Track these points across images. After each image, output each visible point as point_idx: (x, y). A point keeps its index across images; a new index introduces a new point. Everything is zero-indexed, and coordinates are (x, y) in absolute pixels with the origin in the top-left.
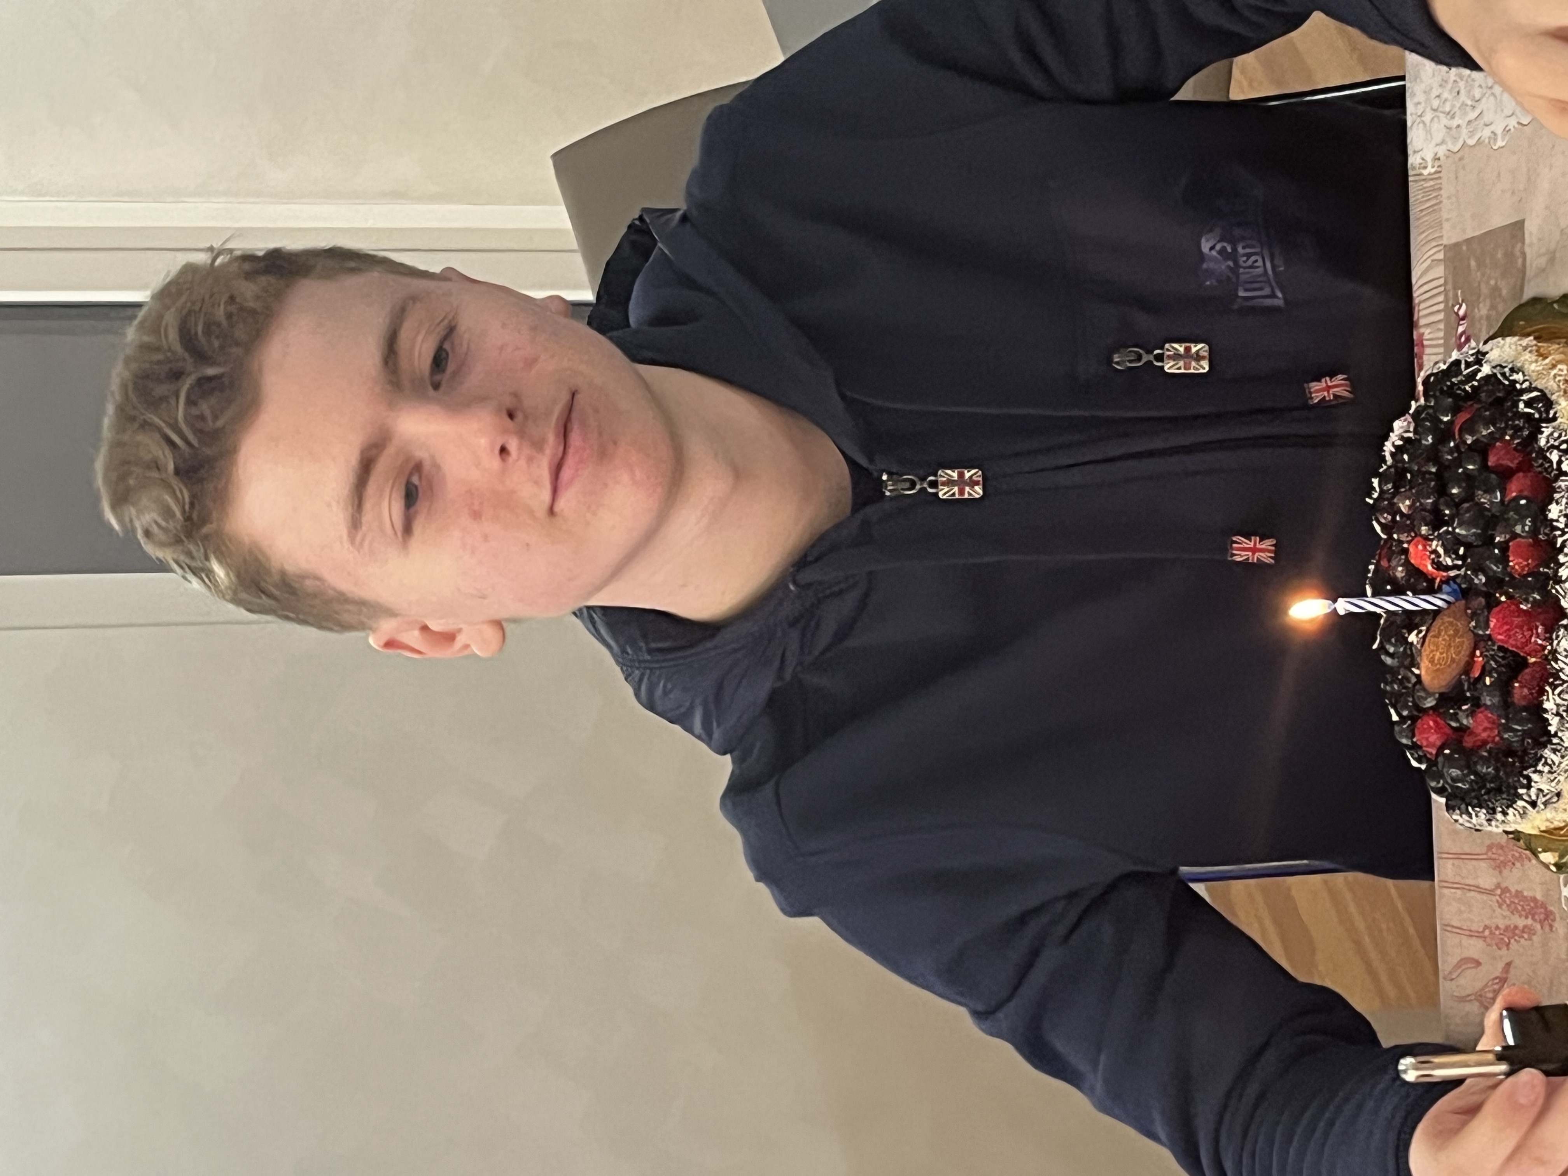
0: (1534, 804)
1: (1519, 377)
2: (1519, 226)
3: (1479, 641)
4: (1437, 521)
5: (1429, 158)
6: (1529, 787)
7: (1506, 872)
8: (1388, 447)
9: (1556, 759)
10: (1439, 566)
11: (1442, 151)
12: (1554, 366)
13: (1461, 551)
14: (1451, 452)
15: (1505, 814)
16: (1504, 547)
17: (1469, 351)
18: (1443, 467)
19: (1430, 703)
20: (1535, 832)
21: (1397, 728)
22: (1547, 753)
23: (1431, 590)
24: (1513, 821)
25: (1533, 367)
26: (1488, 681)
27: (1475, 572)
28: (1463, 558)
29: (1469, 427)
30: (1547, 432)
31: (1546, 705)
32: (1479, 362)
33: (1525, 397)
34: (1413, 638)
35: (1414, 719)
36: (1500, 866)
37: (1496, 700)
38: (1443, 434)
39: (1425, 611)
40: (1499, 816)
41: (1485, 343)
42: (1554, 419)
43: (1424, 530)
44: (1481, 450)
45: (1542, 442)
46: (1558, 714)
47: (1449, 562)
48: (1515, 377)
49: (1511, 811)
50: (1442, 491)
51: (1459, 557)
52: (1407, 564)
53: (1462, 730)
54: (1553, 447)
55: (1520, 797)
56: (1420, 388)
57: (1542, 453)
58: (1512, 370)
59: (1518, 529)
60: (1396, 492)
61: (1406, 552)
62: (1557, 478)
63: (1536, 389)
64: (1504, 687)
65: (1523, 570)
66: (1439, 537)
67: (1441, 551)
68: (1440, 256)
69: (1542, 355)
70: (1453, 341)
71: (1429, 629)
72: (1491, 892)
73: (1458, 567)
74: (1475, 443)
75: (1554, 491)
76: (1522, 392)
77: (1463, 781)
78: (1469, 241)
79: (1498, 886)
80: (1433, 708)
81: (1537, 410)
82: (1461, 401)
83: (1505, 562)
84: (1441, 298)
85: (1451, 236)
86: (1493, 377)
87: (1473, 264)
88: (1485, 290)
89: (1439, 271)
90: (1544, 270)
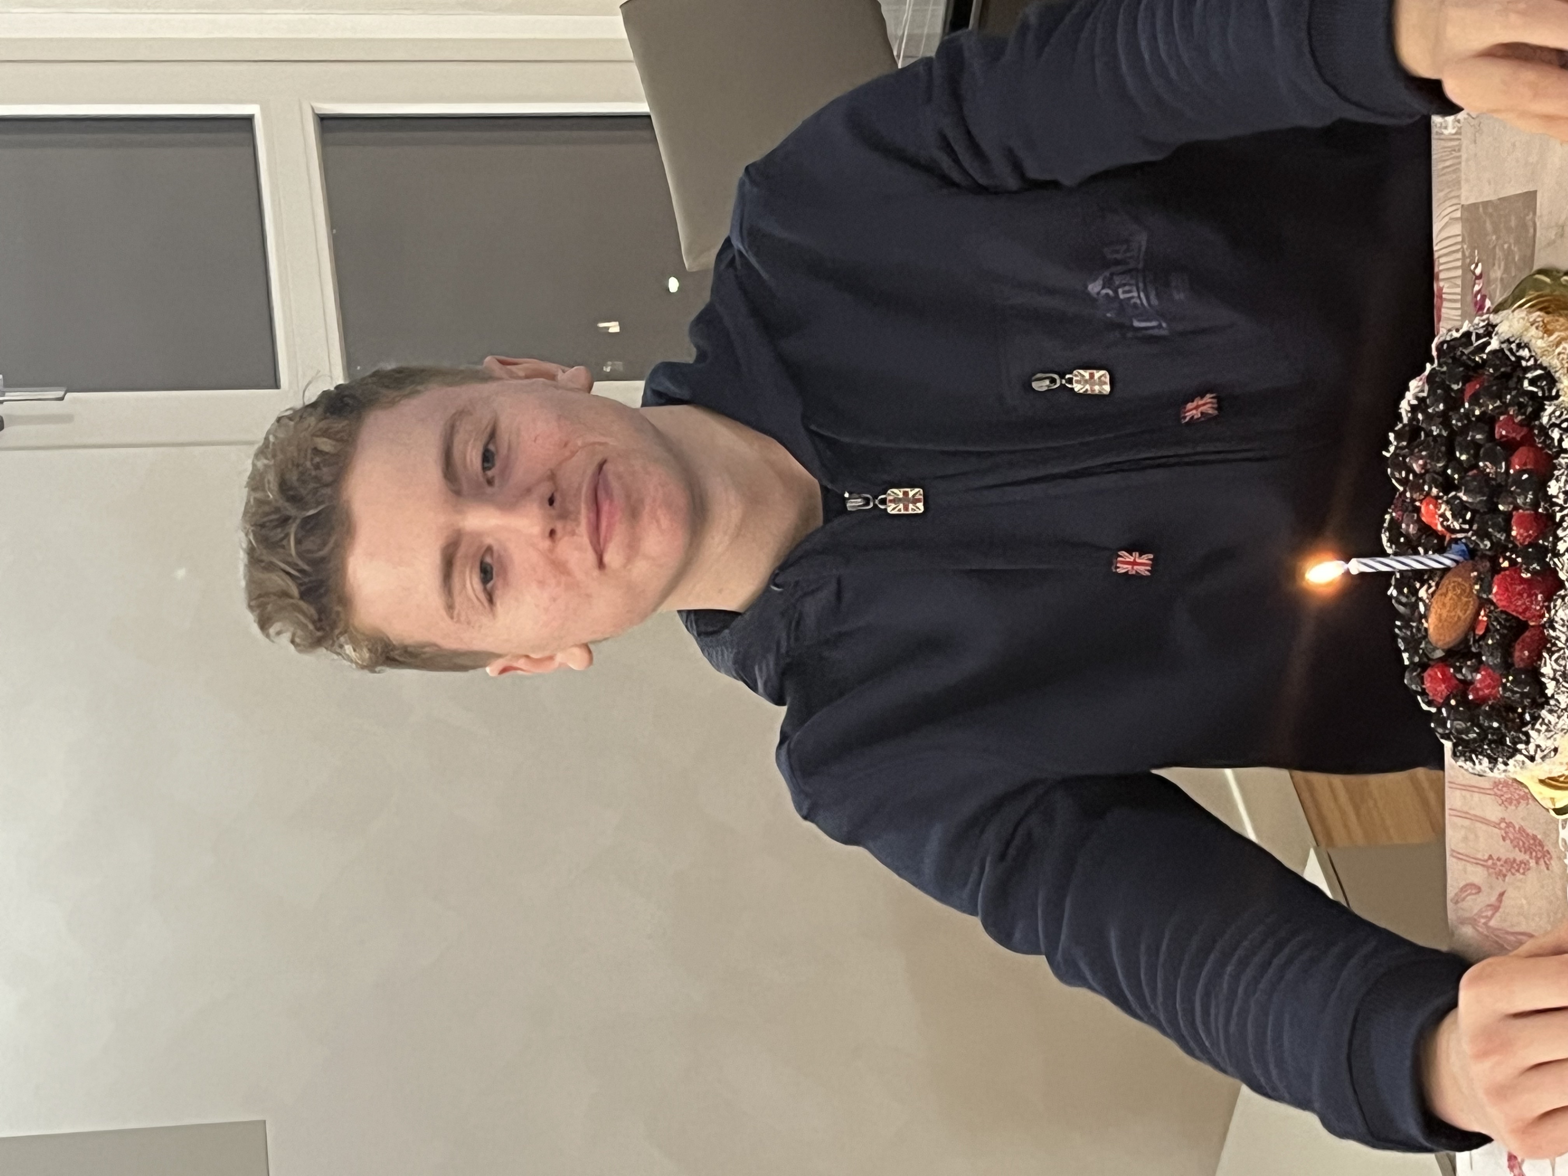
0: (1532, 759)
1: (1525, 353)
2: (1530, 197)
3: (1484, 603)
4: (1447, 486)
6: (1527, 743)
7: (1511, 809)
9: (1552, 718)
10: (1445, 526)
12: (1558, 344)
13: (1468, 516)
14: (1460, 419)
15: (1506, 764)
16: (1508, 516)
17: (1480, 320)
18: (1453, 433)
19: (1439, 654)
22: (1544, 713)
23: (1441, 549)
25: (1540, 343)
26: (1490, 641)
27: (1482, 539)
28: (1470, 522)
30: (1549, 409)
31: (1544, 670)
32: (1489, 334)
33: (1530, 375)
34: (1423, 594)
35: (1424, 667)
37: (1498, 659)
38: (1455, 403)
39: (1434, 570)
40: (1501, 766)
41: (1496, 311)
42: (1557, 396)
43: (1435, 492)
44: (1488, 421)
45: (1545, 420)
46: (1554, 679)
47: (1457, 527)
48: (1521, 353)
49: (1511, 762)
50: (1451, 458)
53: (1467, 684)
54: (1554, 425)
55: (1520, 751)
57: (1544, 431)
58: (1519, 346)
59: (1519, 501)
60: (1410, 451)
61: (1418, 510)
62: (1557, 456)
63: (1541, 367)
64: (1506, 648)
65: (1524, 540)
66: (1447, 502)
67: (1449, 514)
68: (1458, 214)
69: (1548, 332)
70: (1469, 298)
71: (1437, 585)
72: (1496, 825)
73: (1462, 530)
74: (1483, 413)
75: (1555, 467)
76: (1527, 369)
77: (1467, 731)
78: (1486, 204)
79: (1503, 820)
80: (1441, 659)
81: (1542, 388)
82: (1471, 371)
83: (1508, 531)
84: (1459, 255)
85: (1469, 196)
86: (1501, 350)
87: (1489, 226)
88: (1499, 253)
89: (1457, 229)
90: (1551, 243)
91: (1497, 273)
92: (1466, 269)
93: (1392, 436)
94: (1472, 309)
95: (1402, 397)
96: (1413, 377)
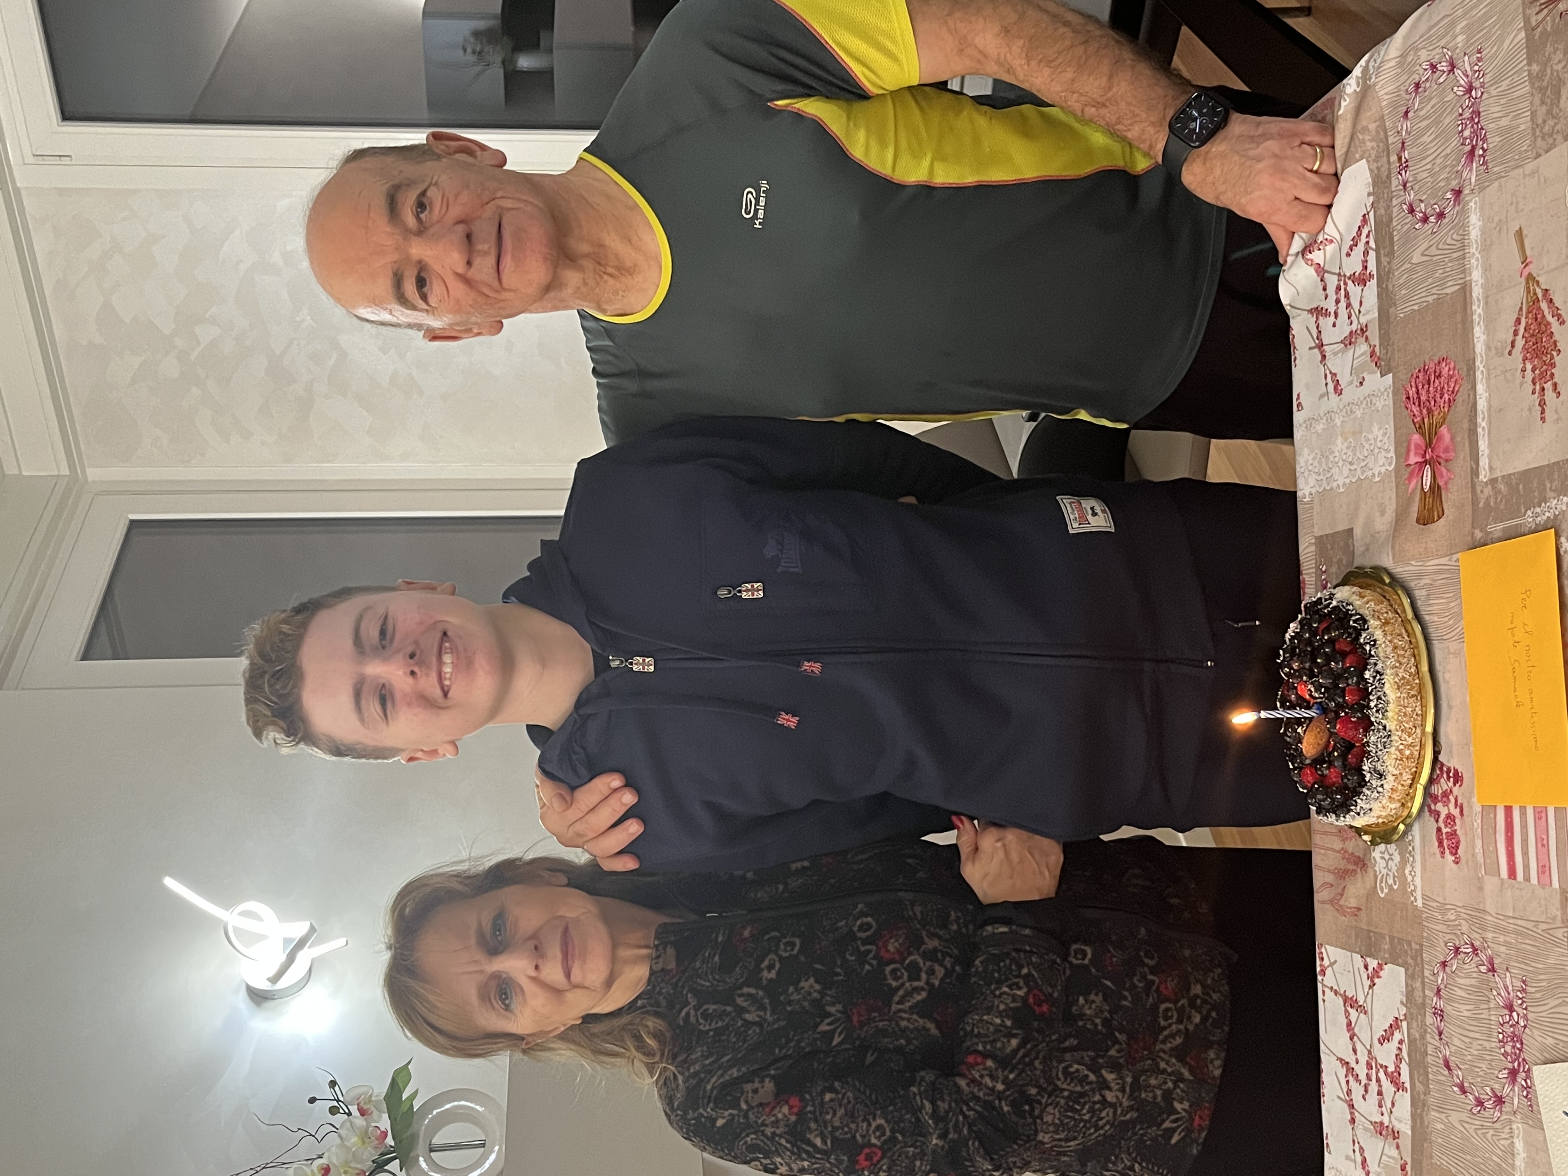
0: (1358, 814)
1: (1350, 607)
2: (1350, 531)
3: (1331, 734)
4: (1311, 675)
5: (1307, 494)
6: (1356, 806)
7: (1347, 843)
8: (1287, 636)
9: (1368, 792)
10: (1311, 695)
11: (1314, 491)
12: (1367, 603)
13: (1323, 690)
14: (1318, 641)
15: (1344, 817)
16: (1343, 690)
17: (1326, 593)
18: (1314, 649)
19: (1308, 762)
20: (1360, 826)
21: (1292, 773)
22: (1364, 790)
23: (1308, 707)
24: (1349, 820)
25: (1358, 603)
26: (1336, 754)
27: (1330, 701)
28: (1323, 694)
29: (1327, 630)
30: (1364, 635)
31: (1364, 768)
32: (1331, 599)
33: (1353, 618)
34: (1299, 730)
35: (1300, 769)
36: (1344, 840)
37: (1340, 763)
38: (1314, 633)
39: (1305, 718)
40: (1342, 819)
41: (1334, 588)
42: (1368, 629)
43: (1305, 678)
44: (1332, 641)
45: (1362, 641)
46: (1370, 772)
47: (1317, 695)
48: (1348, 607)
49: (1347, 816)
50: (1314, 661)
51: (1321, 693)
52: (1297, 694)
53: (1323, 776)
54: (1367, 643)
55: (1352, 810)
56: (1303, 609)
57: (1362, 646)
58: (1348, 604)
59: (1350, 681)
60: (1291, 659)
61: (1296, 688)
62: (1369, 659)
63: (1359, 614)
64: (1344, 756)
65: (1353, 701)
66: (1312, 683)
67: (1313, 689)
68: (1313, 541)
69: (1362, 597)
70: (1319, 583)
71: (1307, 727)
72: (1338, 852)
73: (1321, 698)
74: (1329, 638)
75: (1367, 664)
76: (1352, 615)
77: (1324, 800)
78: (1327, 535)
79: (1343, 849)
80: (1310, 764)
81: (1359, 624)
82: (1323, 618)
83: (1344, 697)
84: (1314, 561)
85: (1318, 533)
86: (1338, 606)
87: (1329, 547)
88: (1335, 560)
89: (1313, 548)
90: (1363, 553)
91: (1334, 569)
92: (1317, 568)
93: (1281, 652)
94: (1320, 588)
95: (1286, 632)
96: (1292, 621)
